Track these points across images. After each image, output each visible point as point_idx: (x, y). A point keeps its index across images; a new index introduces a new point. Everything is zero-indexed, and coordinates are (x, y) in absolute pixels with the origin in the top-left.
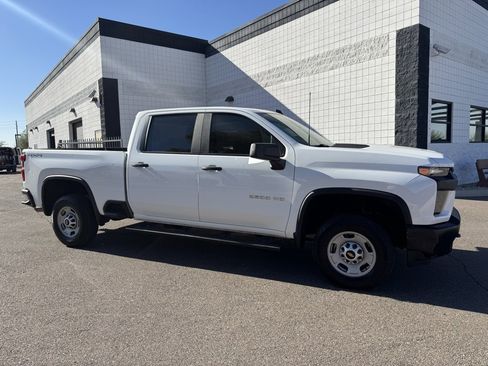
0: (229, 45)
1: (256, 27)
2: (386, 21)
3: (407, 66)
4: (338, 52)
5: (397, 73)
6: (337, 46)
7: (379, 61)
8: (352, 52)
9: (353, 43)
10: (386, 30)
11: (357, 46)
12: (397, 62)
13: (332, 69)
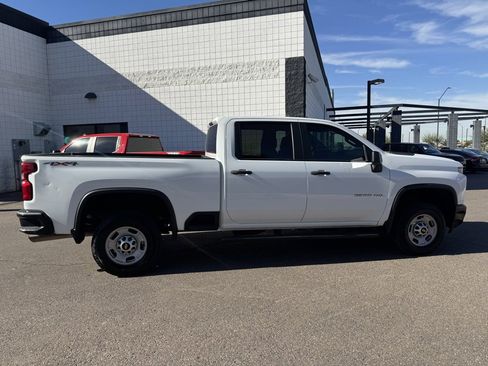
0: (89, 35)
1: (129, 23)
2: (276, 49)
3: (295, 89)
4: (231, 67)
5: (286, 93)
6: (230, 62)
7: (270, 81)
8: (246, 69)
9: (246, 61)
10: (276, 57)
11: (250, 65)
12: (287, 84)
13: (226, 81)
